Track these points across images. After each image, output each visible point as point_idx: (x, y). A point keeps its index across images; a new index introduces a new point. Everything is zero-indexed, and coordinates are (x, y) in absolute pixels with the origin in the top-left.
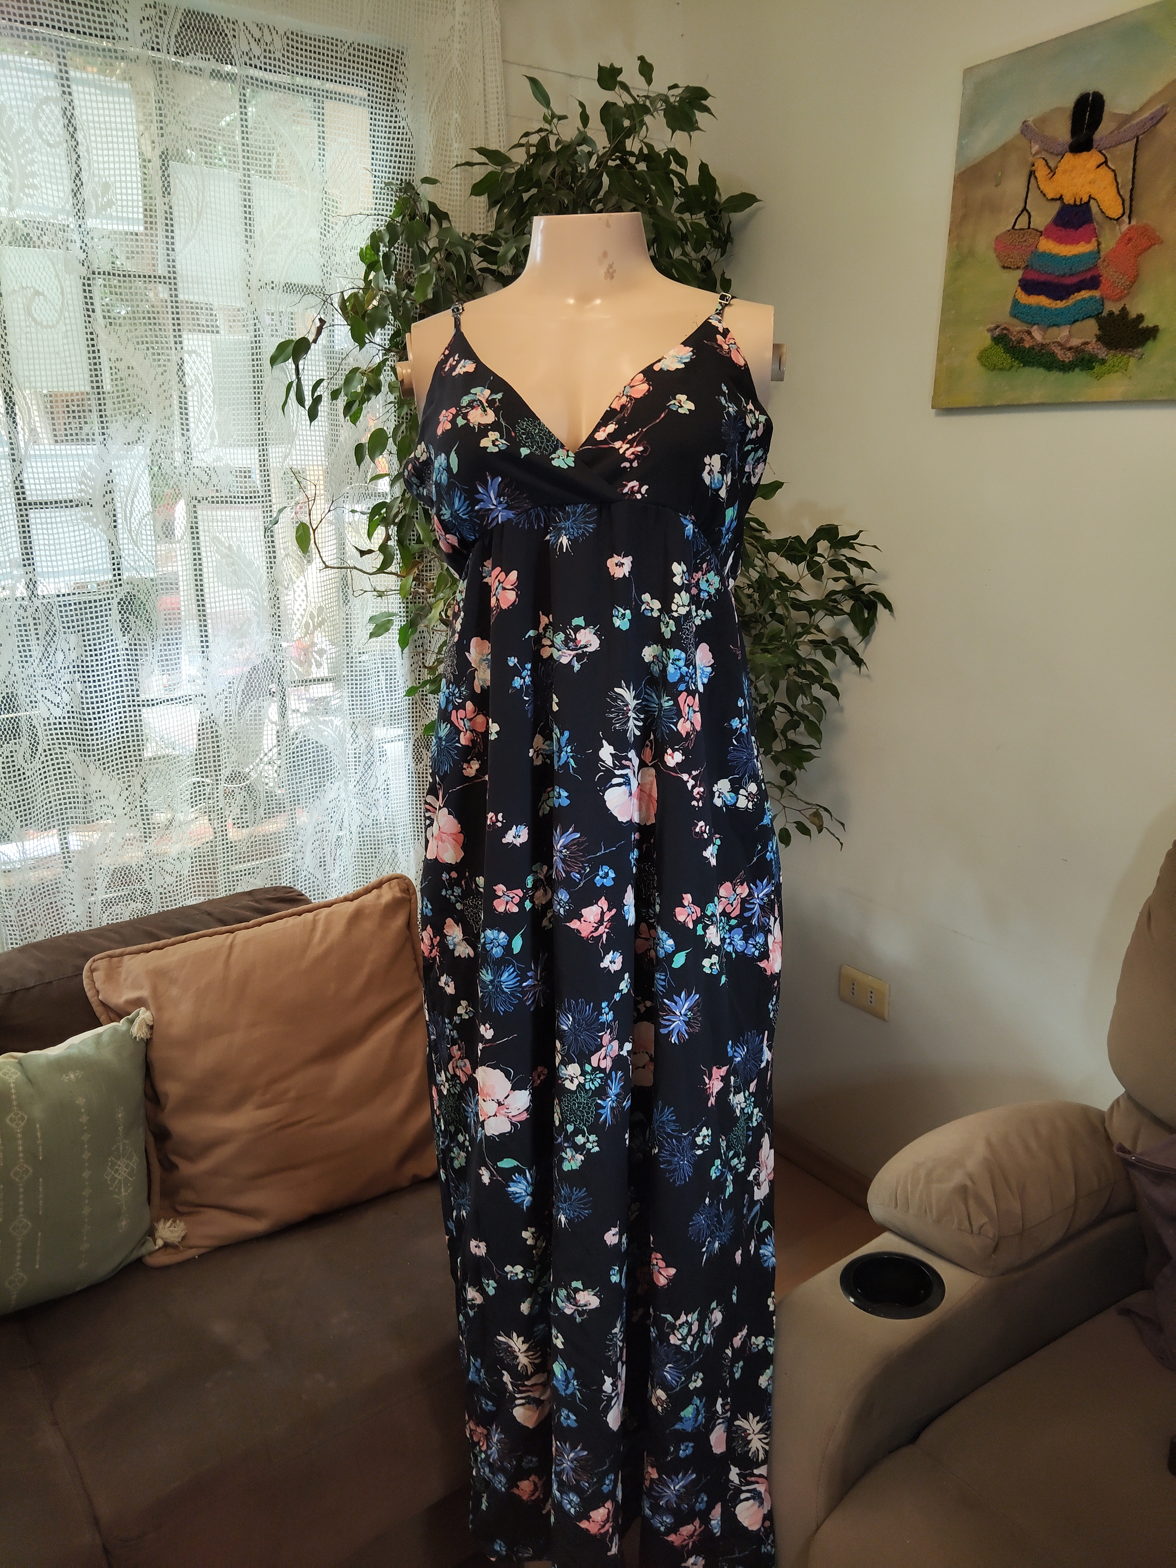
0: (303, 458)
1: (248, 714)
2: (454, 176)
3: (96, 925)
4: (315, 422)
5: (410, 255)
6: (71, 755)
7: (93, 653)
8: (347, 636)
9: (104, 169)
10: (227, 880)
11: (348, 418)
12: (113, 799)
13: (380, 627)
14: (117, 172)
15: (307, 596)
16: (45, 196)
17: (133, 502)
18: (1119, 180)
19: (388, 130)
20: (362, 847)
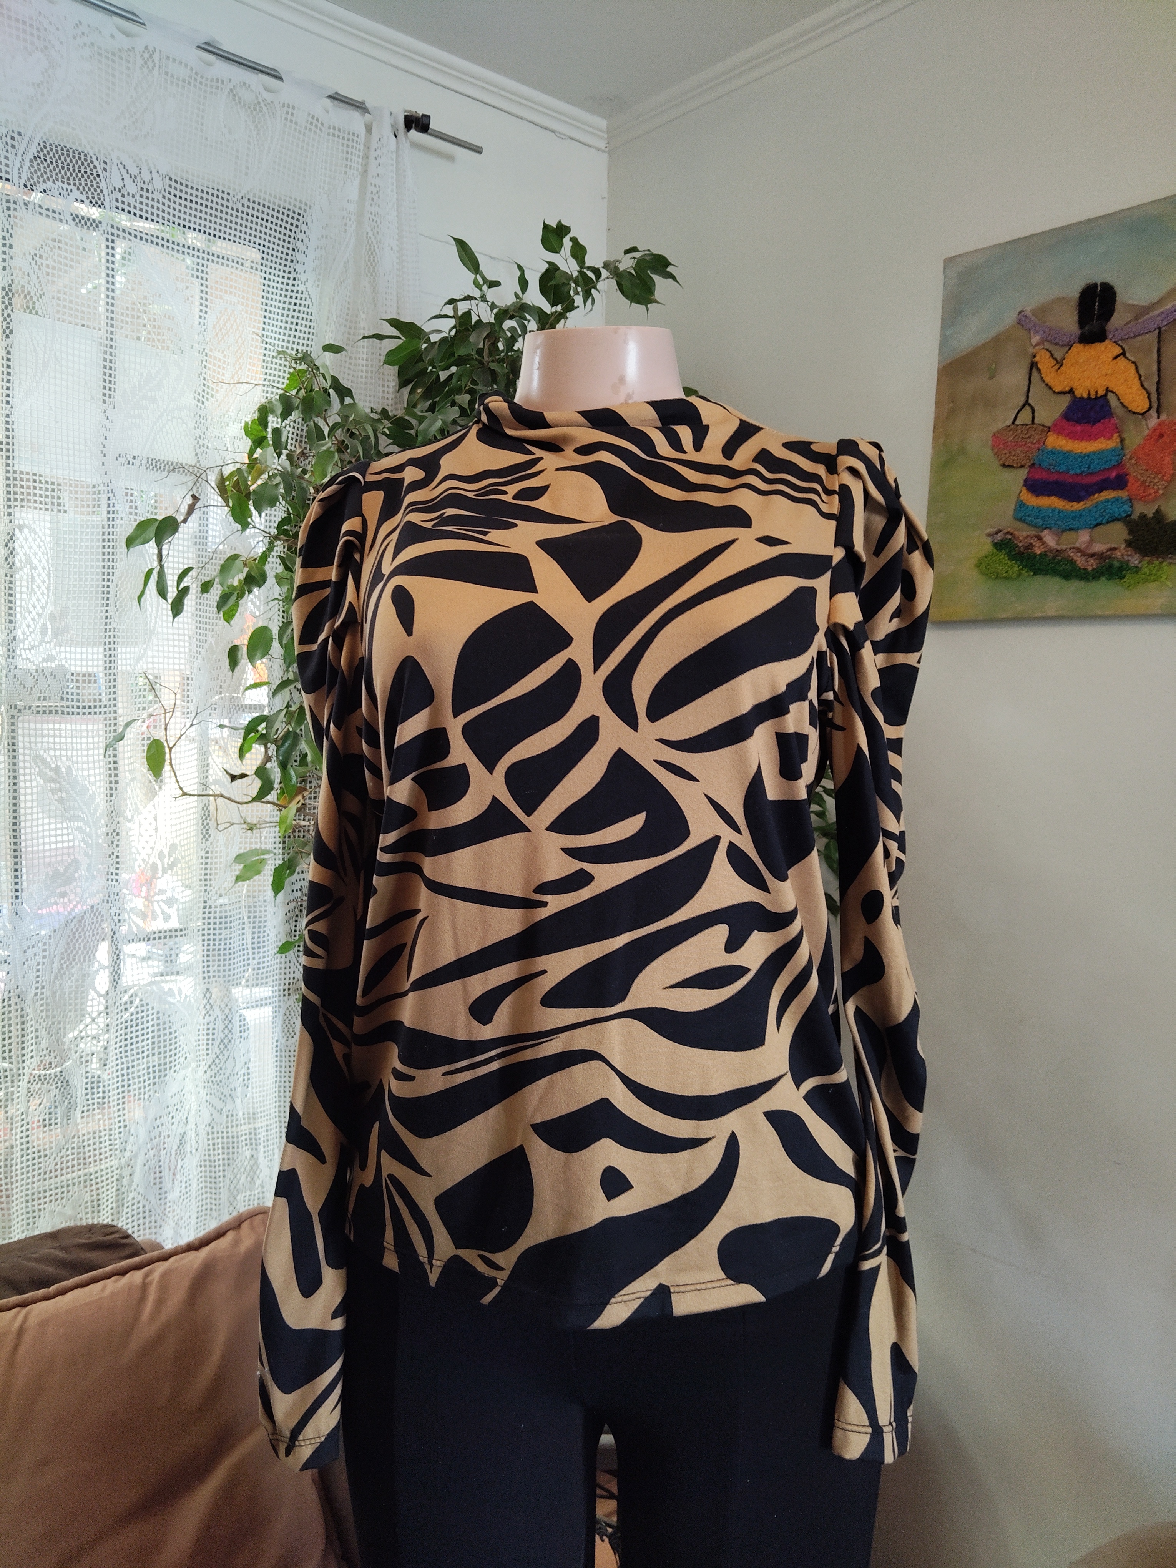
0: (161, 660)
1: (66, 984)
2: (361, 350)
4: (179, 619)
5: (304, 434)
8: (206, 880)
11: (221, 615)
13: (249, 868)
15: (156, 830)
18: (1142, 372)
19: (283, 293)
20: (211, 1152)
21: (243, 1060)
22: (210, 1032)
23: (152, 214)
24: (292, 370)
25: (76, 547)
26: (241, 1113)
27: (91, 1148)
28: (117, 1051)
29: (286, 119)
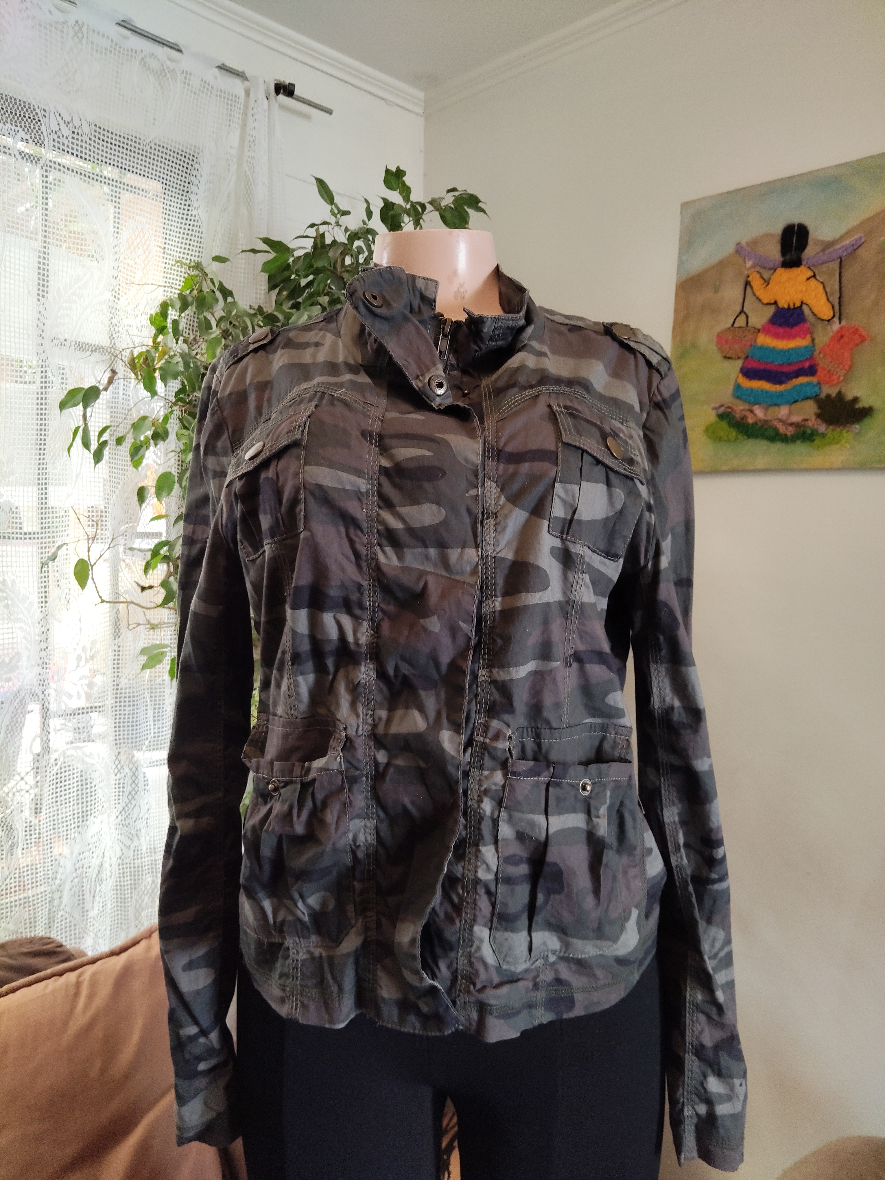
2: (241, 261)
8: (118, 668)
11: (131, 463)
13: (153, 659)
18: (828, 289)
19: (181, 216)
21: (146, 807)
22: (121, 786)
23: (81, 152)
24: (186, 275)
25: (20, 408)
26: (144, 849)
27: (30, 877)
28: (50, 801)
29: (185, 83)
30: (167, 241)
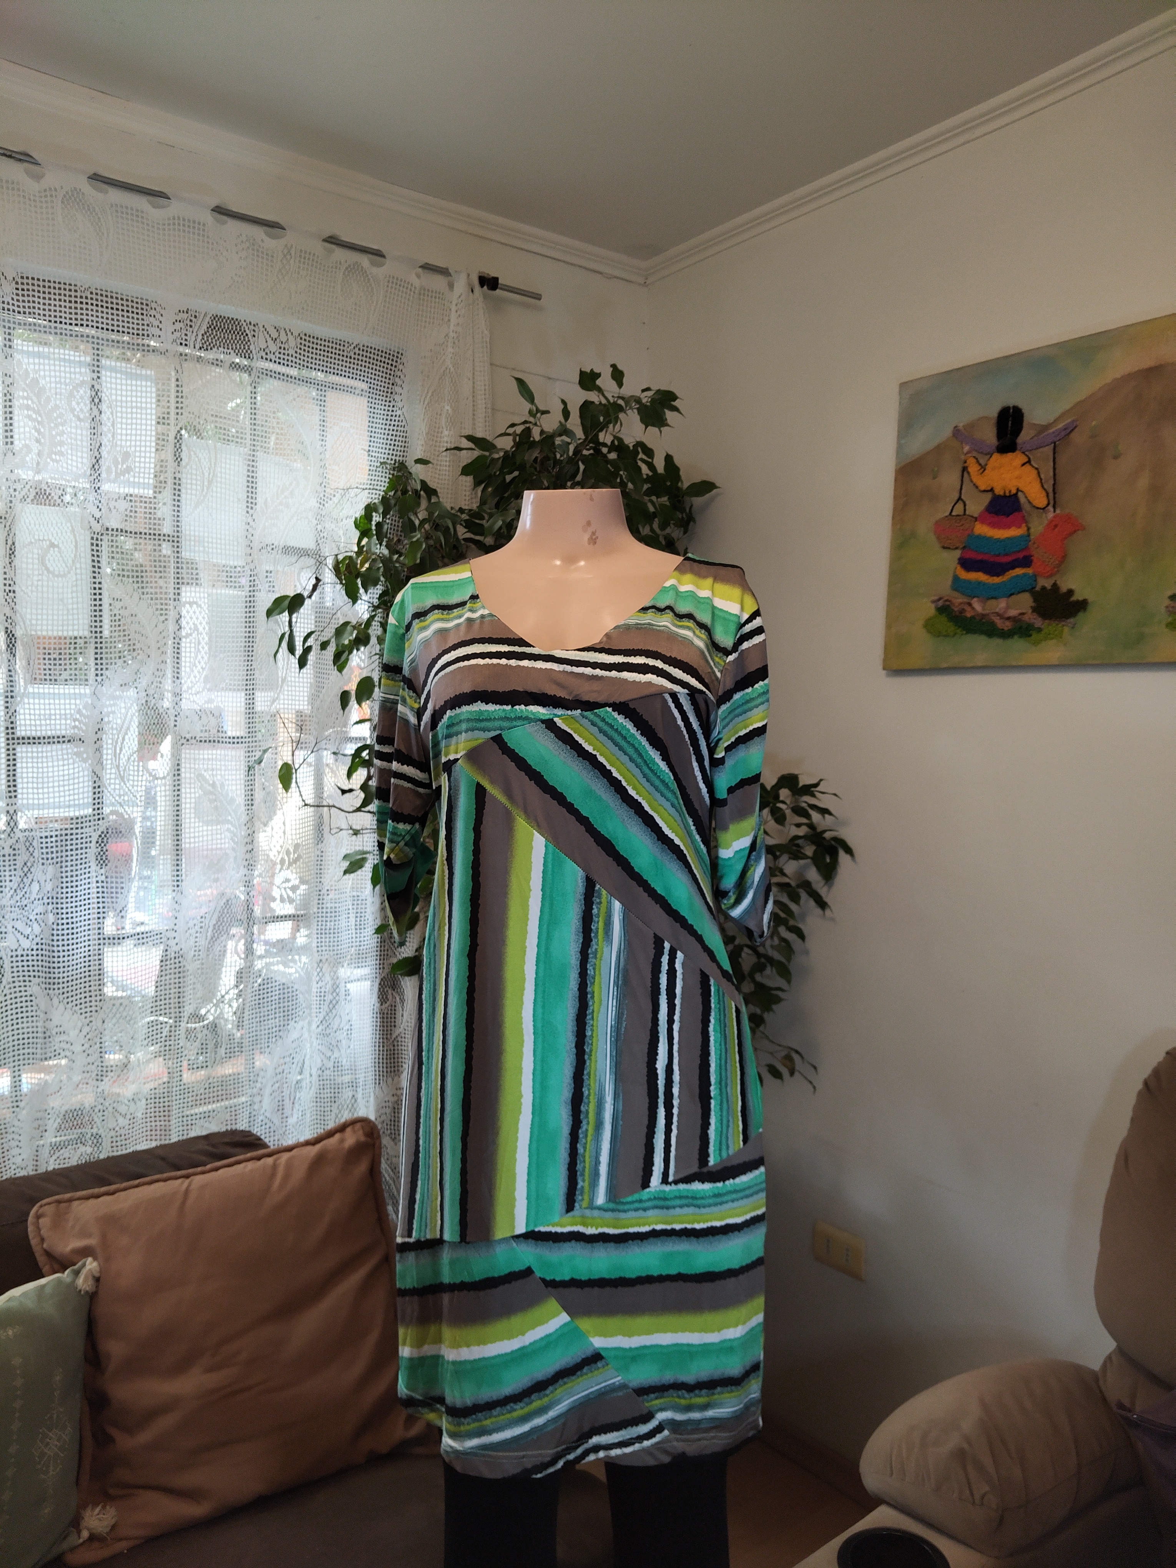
1: (217, 948)
2: (446, 459)
3: (42, 1170)
4: (304, 670)
5: (400, 525)
6: (34, 988)
7: (69, 885)
8: (320, 874)
9: (126, 440)
10: (181, 1124)
11: (335, 667)
12: (73, 1034)
13: (355, 865)
14: (138, 443)
15: (284, 833)
16: (70, 462)
17: (124, 739)
18: (1042, 476)
19: (385, 417)
20: (322, 1091)
21: (348, 1018)
22: (322, 994)
24: (391, 476)
26: (344, 1061)
28: (253, 1003)
29: (388, 286)
30: (372, 444)
